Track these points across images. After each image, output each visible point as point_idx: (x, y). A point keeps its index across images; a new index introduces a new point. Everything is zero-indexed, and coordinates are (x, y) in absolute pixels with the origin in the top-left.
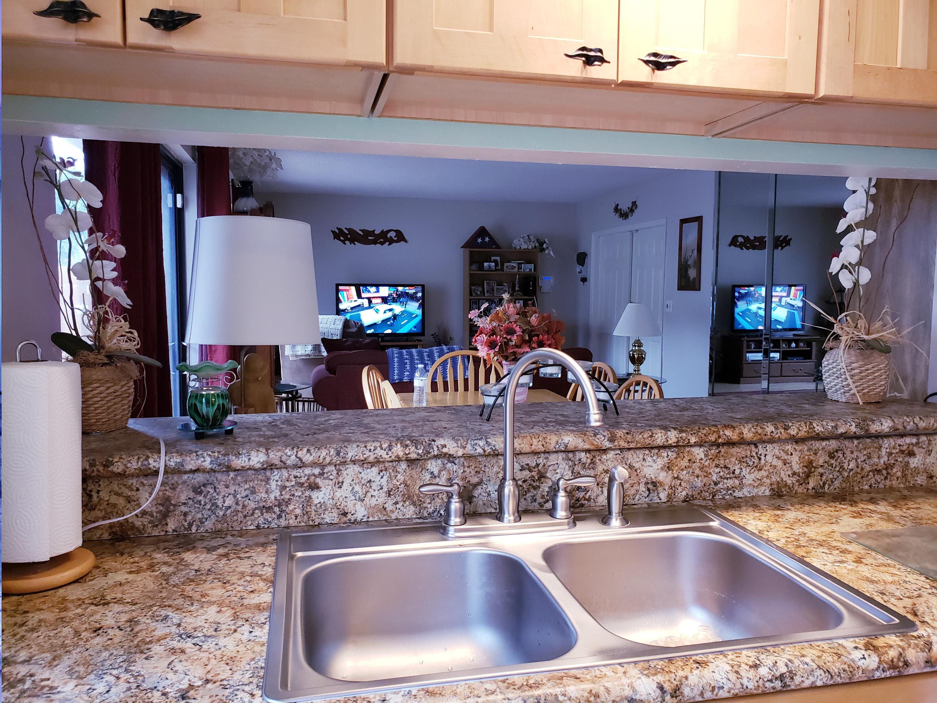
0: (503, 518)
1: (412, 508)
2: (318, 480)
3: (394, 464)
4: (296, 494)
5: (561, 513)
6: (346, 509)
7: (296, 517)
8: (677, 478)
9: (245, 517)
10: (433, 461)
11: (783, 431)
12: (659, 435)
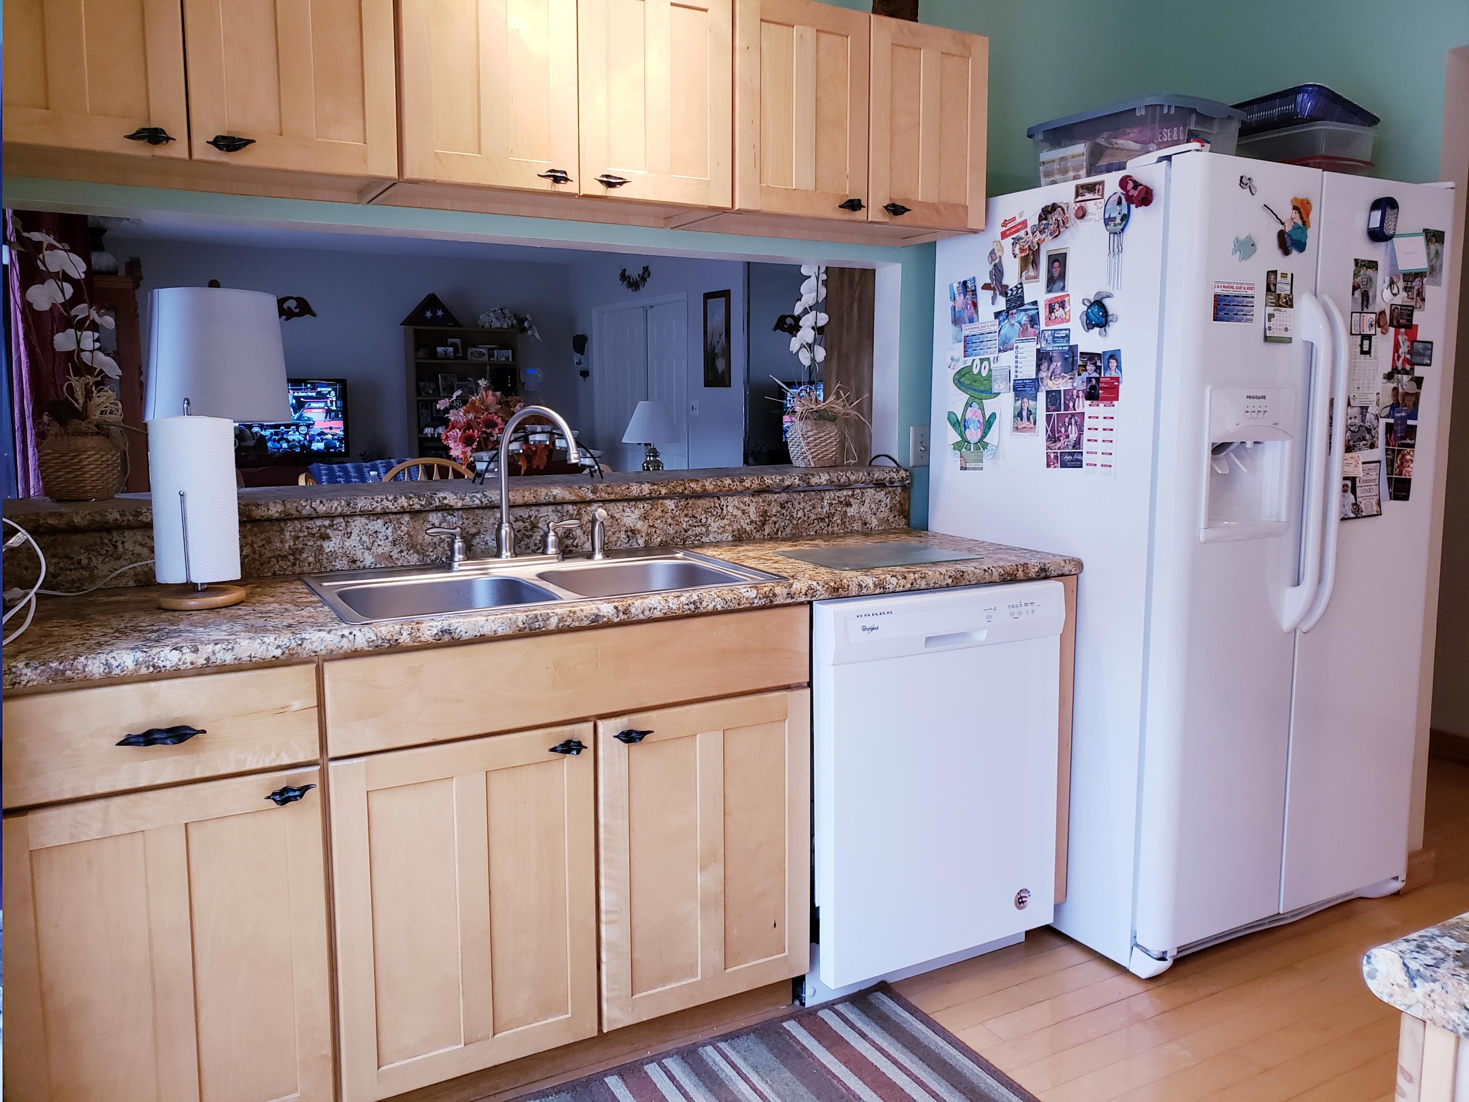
0: (501, 554)
1: (416, 556)
2: (329, 531)
3: (398, 516)
4: (309, 544)
5: (551, 550)
6: (355, 557)
7: (309, 564)
8: (653, 526)
9: (262, 564)
10: (434, 514)
11: (738, 484)
12: (635, 487)
